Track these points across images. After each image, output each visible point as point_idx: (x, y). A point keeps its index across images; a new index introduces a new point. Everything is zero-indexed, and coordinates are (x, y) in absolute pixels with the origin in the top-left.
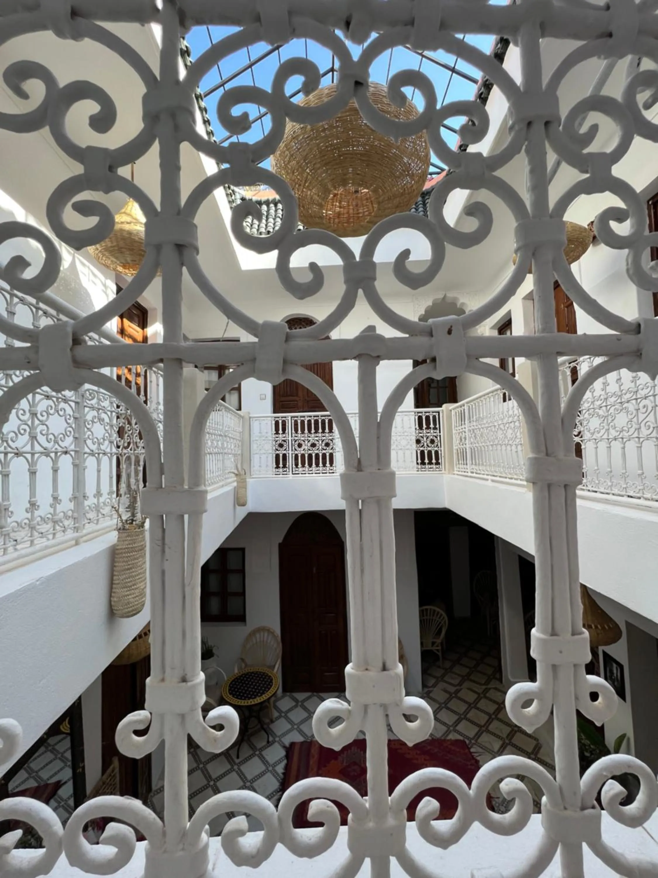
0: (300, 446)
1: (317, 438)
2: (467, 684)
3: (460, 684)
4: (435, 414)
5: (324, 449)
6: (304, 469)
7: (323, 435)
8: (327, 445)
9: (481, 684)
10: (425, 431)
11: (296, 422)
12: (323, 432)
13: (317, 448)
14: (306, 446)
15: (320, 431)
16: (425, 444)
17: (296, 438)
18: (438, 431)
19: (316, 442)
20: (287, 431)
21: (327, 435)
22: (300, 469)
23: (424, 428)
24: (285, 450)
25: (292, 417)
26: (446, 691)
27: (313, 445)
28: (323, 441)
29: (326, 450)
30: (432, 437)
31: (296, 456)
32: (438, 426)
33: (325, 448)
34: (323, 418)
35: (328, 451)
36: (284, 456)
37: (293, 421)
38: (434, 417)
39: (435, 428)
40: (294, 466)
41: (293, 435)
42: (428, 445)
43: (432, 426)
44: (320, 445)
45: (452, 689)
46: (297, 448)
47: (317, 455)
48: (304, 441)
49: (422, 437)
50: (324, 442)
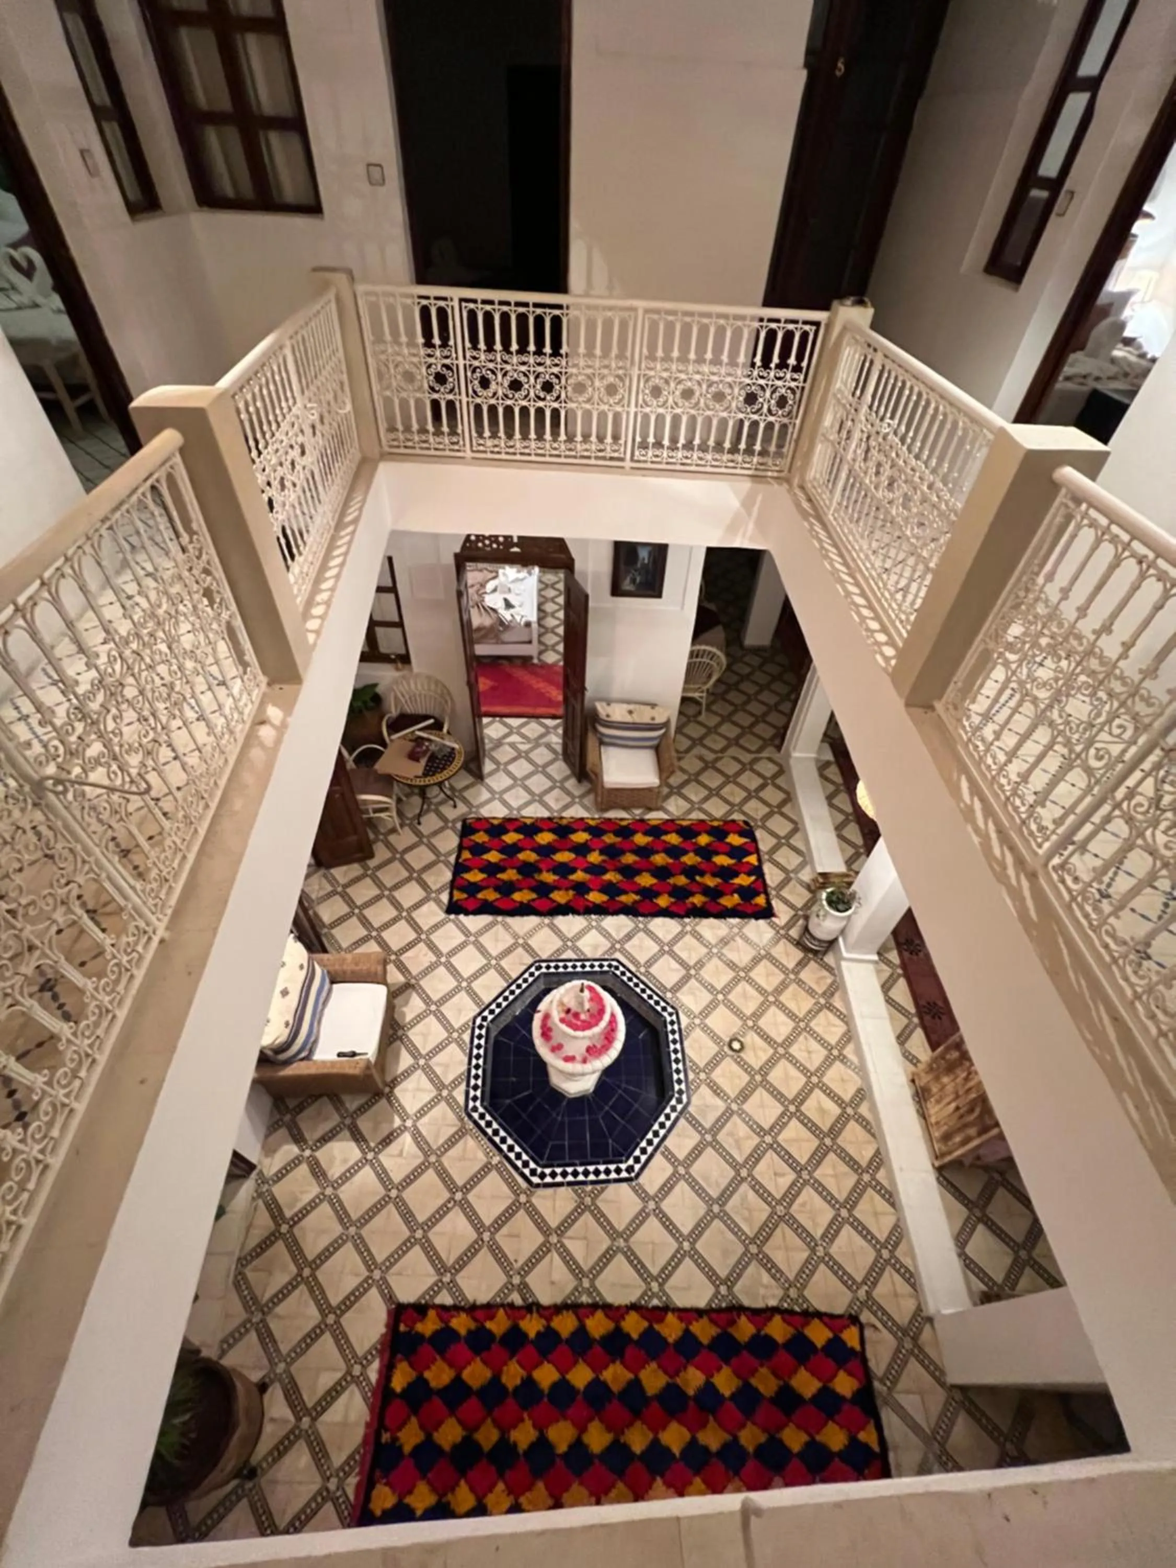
0: (485, 383)
1: (523, 368)
2: (733, 751)
3: (723, 750)
4: (807, 328)
5: (539, 398)
6: (496, 442)
7: (539, 360)
8: (548, 387)
9: (749, 751)
10: (772, 374)
11: (472, 315)
12: (539, 352)
13: (523, 393)
14: (499, 386)
15: (532, 348)
16: (766, 407)
17: (476, 363)
18: (802, 377)
19: (523, 379)
20: (451, 343)
21: (548, 362)
22: (489, 443)
23: (773, 365)
24: (451, 391)
25: (462, 300)
26: (701, 758)
27: (516, 385)
28: (537, 377)
29: (544, 399)
30: (783, 391)
31: (478, 407)
32: (804, 364)
33: (542, 395)
34: (539, 311)
35: (549, 405)
36: (451, 405)
37: (465, 314)
38: (805, 335)
39: (797, 369)
40: (474, 434)
41: (468, 354)
42: (770, 411)
43: (792, 361)
44: (532, 387)
45: (710, 756)
46: (479, 390)
47: (524, 411)
48: (493, 372)
49: (762, 388)
50: (540, 380)
